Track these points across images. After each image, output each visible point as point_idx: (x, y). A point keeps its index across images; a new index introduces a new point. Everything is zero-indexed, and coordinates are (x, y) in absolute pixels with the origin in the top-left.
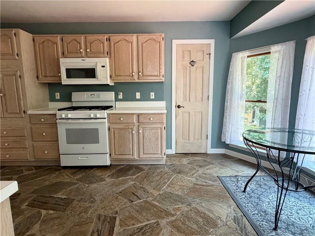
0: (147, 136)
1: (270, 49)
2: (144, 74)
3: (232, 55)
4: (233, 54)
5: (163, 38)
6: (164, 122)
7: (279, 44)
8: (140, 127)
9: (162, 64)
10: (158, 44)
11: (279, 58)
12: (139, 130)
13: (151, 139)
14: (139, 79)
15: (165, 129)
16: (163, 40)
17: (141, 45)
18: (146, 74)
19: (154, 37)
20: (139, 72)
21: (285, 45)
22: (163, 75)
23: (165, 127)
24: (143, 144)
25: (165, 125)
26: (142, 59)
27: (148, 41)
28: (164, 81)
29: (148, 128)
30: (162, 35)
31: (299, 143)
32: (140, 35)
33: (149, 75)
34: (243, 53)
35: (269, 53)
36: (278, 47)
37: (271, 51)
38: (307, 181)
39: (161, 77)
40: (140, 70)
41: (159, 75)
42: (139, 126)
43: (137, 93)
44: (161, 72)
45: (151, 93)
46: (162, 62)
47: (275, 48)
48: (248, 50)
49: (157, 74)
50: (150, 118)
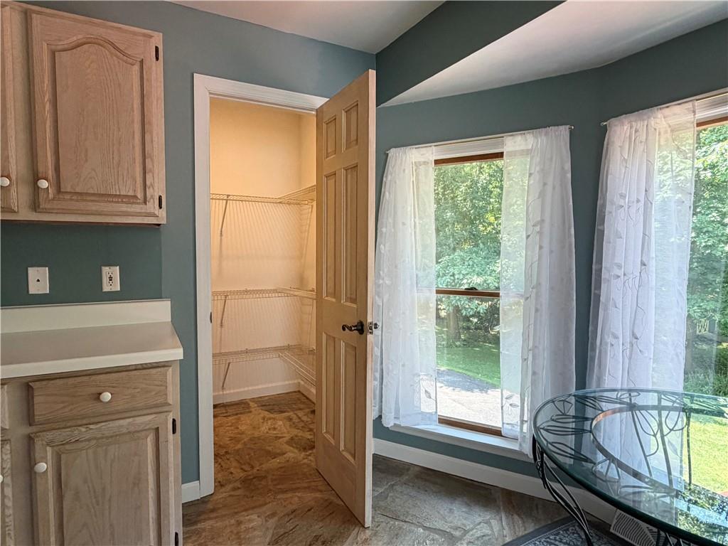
0: (85, 481)
1: (503, 144)
2: (67, 187)
3: (388, 154)
4: (393, 152)
5: (157, 49)
6: (170, 401)
7: (529, 133)
8: (38, 444)
9: (155, 153)
10: (136, 68)
11: (532, 172)
12: (31, 462)
13: (104, 489)
14: (35, 206)
15: (174, 432)
16: (157, 59)
17: (46, 58)
18: (78, 190)
19: (114, 37)
20: (36, 178)
21: (546, 134)
22: (160, 198)
23: (174, 421)
24: (61, 527)
25: (175, 414)
26: (56, 121)
27: (86, 47)
28: (164, 222)
29: (89, 440)
30: (151, 37)
31: (655, 435)
32: (38, 13)
33: (93, 195)
34: (423, 151)
35: (500, 155)
36: (526, 140)
37: (505, 150)
38: (649, 534)
39: (152, 206)
40: (41, 169)
41: (140, 195)
42: (30, 440)
43: (31, 271)
44: (152, 185)
45: (106, 270)
46: (155, 145)
47: (514, 143)
48: (436, 144)
49: (131, 193)
50: (99, 390)
